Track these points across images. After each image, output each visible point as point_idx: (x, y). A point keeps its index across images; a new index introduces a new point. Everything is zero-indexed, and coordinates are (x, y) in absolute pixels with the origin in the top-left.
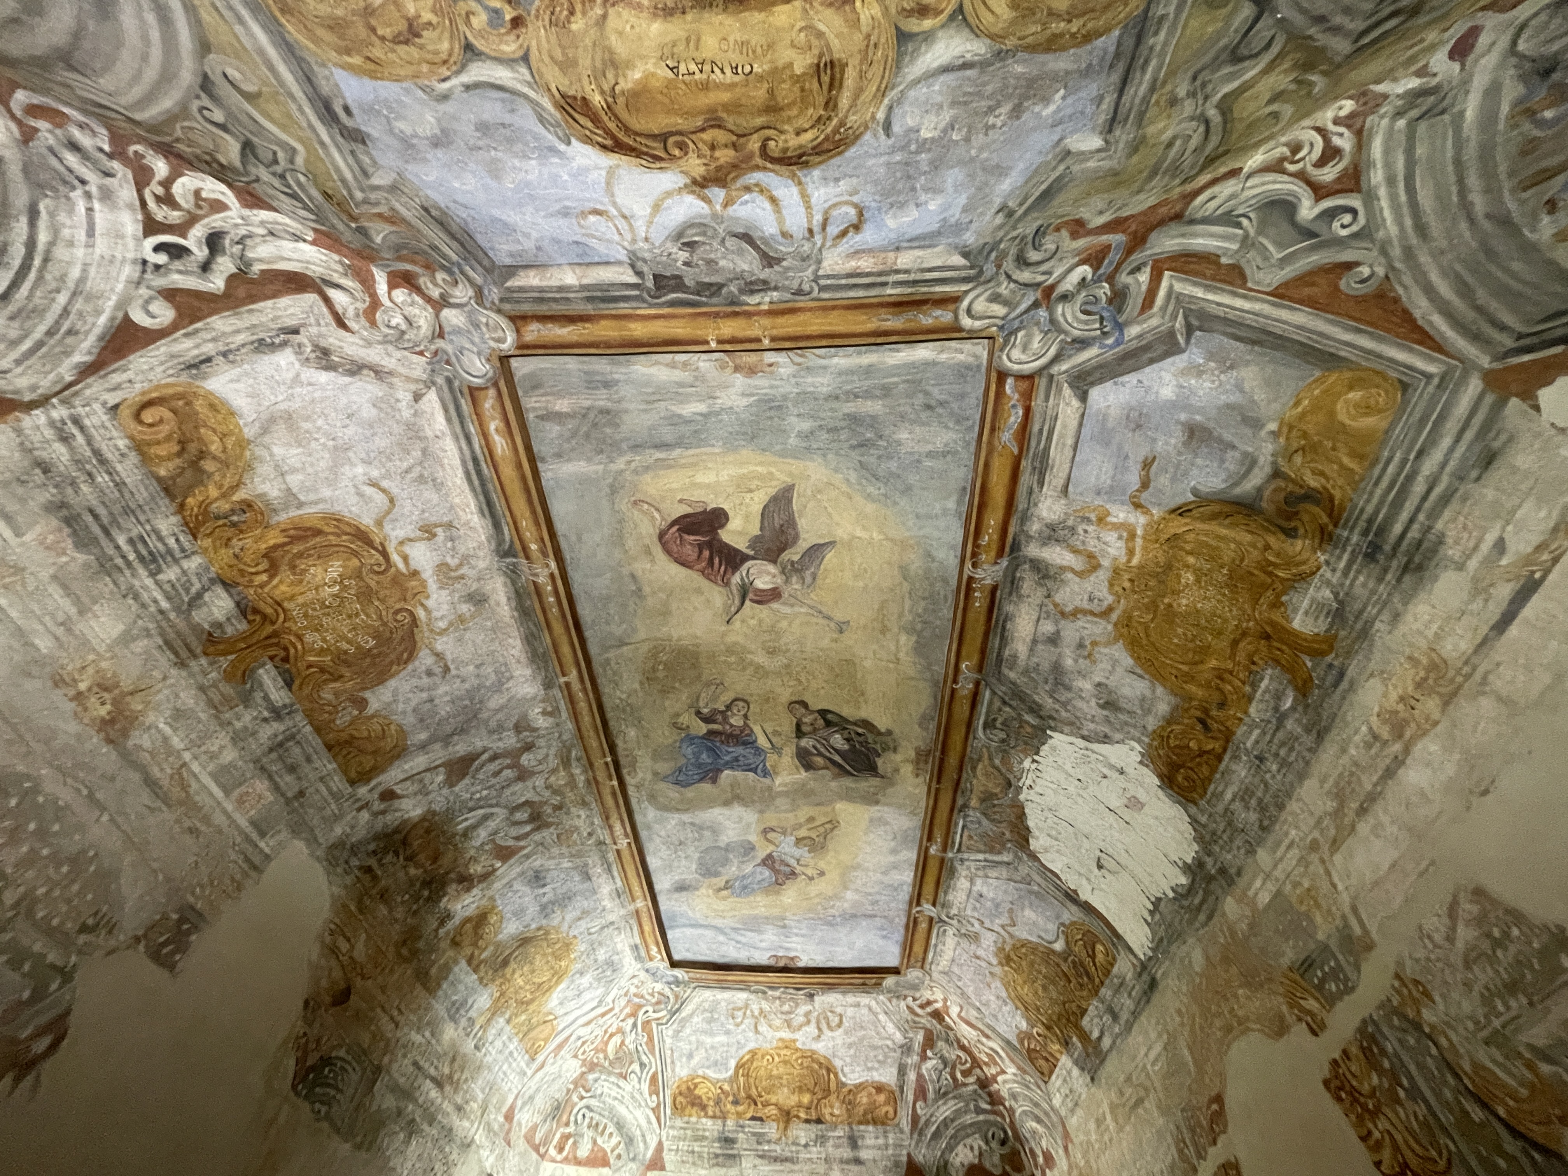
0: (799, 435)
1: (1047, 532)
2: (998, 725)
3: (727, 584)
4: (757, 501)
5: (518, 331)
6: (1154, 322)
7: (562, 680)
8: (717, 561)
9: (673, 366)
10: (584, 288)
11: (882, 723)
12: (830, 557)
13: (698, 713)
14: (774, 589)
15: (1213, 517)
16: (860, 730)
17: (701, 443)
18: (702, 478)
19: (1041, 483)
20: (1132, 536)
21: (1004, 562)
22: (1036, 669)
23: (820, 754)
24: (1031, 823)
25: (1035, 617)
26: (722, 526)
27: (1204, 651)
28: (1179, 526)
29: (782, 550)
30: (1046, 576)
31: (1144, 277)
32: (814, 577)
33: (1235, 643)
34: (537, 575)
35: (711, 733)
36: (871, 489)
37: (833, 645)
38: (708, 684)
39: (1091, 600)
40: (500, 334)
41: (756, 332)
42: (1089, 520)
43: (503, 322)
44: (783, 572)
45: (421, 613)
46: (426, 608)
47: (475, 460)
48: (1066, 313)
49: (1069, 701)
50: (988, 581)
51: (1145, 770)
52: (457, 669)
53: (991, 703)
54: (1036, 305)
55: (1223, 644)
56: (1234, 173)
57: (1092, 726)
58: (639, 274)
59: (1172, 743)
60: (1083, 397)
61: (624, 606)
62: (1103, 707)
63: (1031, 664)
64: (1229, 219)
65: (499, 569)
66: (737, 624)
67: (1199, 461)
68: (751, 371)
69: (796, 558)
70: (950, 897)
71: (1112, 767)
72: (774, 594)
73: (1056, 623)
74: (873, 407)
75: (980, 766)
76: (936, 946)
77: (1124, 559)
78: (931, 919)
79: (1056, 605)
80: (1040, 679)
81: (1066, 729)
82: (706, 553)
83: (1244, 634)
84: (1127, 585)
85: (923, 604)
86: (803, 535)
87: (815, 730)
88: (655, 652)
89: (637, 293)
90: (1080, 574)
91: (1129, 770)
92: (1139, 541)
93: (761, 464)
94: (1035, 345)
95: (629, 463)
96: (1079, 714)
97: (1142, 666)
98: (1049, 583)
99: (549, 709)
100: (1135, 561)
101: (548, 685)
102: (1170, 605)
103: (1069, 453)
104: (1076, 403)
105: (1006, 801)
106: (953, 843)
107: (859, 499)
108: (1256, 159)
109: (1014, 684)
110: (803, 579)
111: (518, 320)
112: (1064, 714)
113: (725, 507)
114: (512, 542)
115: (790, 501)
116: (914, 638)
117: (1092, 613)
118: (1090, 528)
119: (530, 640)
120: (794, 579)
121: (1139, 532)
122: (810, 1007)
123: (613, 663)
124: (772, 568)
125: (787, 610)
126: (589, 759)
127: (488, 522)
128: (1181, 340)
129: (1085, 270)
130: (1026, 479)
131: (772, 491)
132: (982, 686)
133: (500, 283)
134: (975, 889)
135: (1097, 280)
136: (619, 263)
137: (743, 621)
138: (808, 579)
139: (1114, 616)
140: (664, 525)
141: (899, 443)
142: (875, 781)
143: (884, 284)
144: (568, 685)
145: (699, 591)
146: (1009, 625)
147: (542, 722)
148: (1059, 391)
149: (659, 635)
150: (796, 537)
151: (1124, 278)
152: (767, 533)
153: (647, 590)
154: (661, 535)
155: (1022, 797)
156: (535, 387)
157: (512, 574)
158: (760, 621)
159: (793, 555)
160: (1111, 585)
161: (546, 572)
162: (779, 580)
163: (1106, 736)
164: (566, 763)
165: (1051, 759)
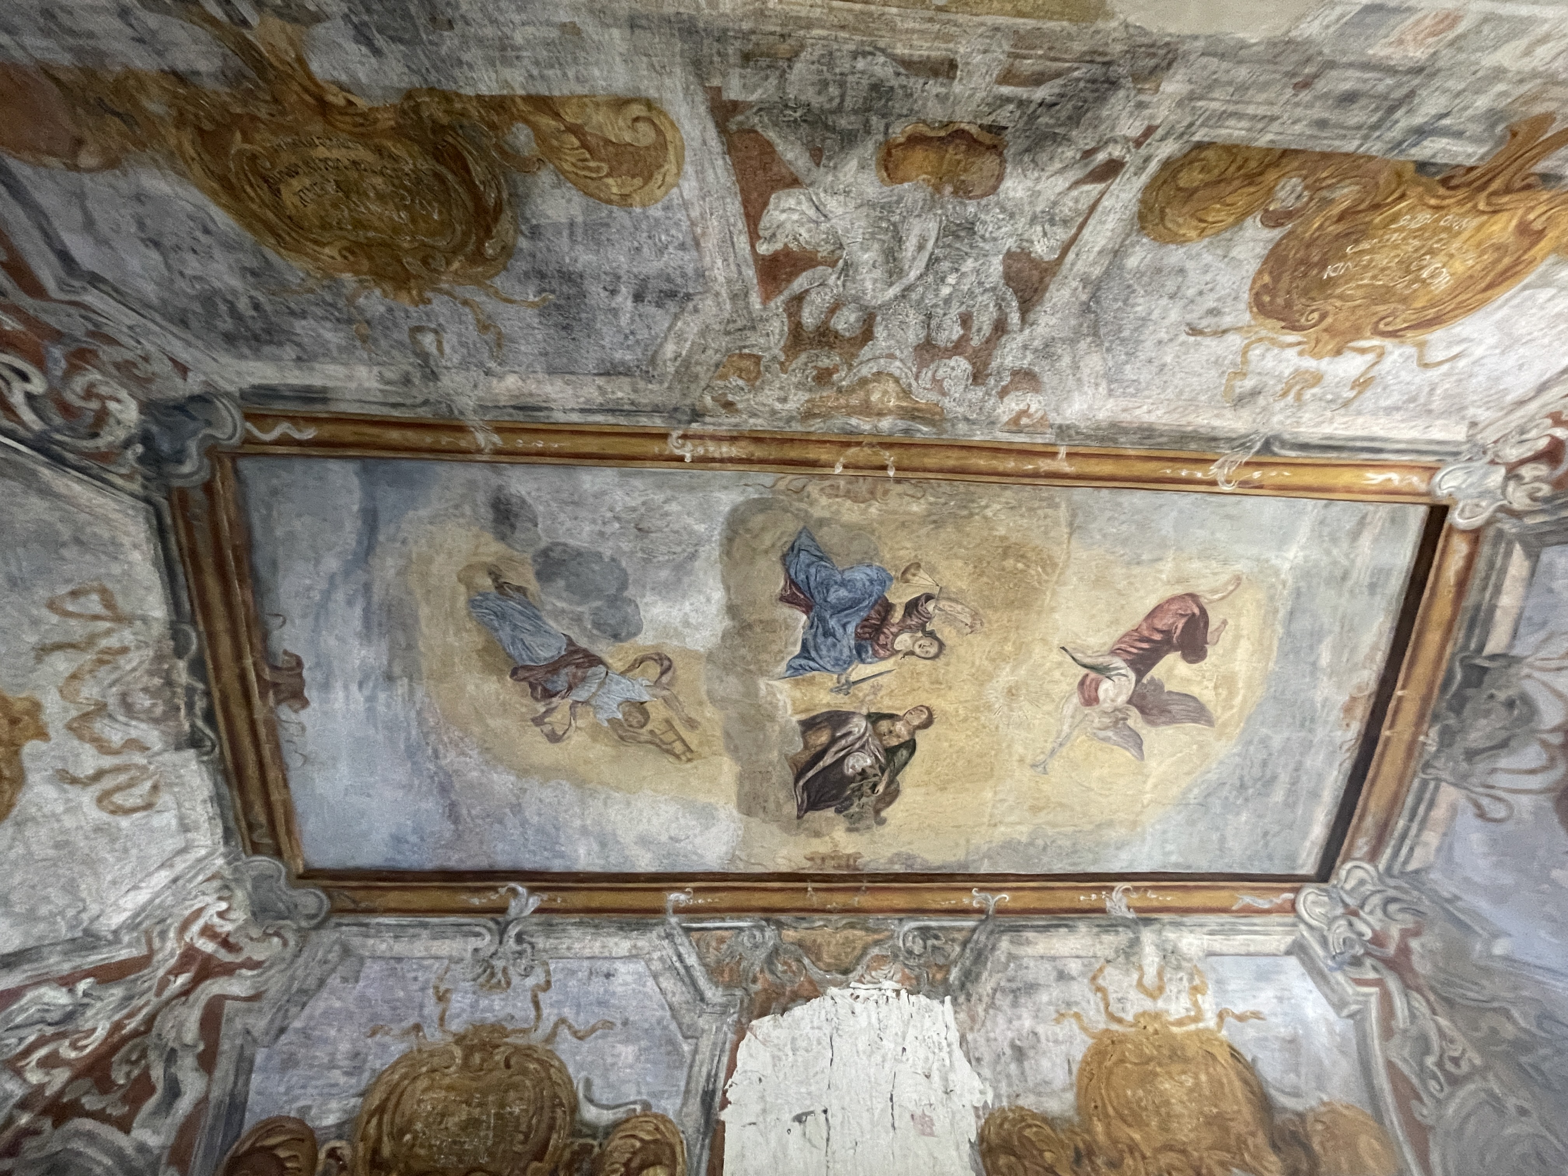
0: (1269, 737)
1: (1169, 947)
2: (930, 943)
3: (1113, 652)
4: (1205, 693)
5: (1464, 532)
6: (1350, 991)
7: (1063, 451)
8: (1145, 646)
9: (1375, 648)
10: (1492, 609)
11: (894, 813)
12: (1127, 755)
13: (929, 597)
14: (1096, 700)
15: (1246, 1082)
16: (881, 788)
17: (1284, 655)
18: (1245, 646)
19: (1212, 933)
20: (1196, 1019)
21: (1131, 915)
22: (1020, 967)
23: (834, 741)
24: (798, 1011)
25: (1081, 953)
26: (1185, 657)
27: (1140, 1123)
28: (1223, 1056)
29: (1143, 710)
30: (1127, 955)
31: (1372, 975)
32: (1106, 739)
33: (1168, 1147)
34: (1221, 467)
35: (888, 608)
36: (1196, 791)
37: (1016, 757)
38: (975, 615)
39: (1119, 1000)
40: (1467, 514)
41: (1399, 727)
42: (1191, 979)
43: (1477, 521)
44: (1116, 709)
45: (1292, 337)
46: (1291, 345)
47: (1380, 451)
48: (1341, 929)
49: (999, 1009)
50: (1108, 904)
51: (972, 1119)
52: (1182, 344)
53: (960, 930)
54: (1346, 905)
55: (1160, 1139)
56: (1434, 1012)
57: (982, 1041)
58: (1493, 657)
59: (1027, 1132)
60: (1288, 953)
61: (1125, 542)
62: (1013, 1046)
63: (1025, 961)
64: (1413, 1016)
65: (1256, 432)
66: (1056, 656)
67: (1277, 1054)
68: (1348, 710)
69: (1130, 722)
70: (575, 932)
71: (945, 1079)
72: (1091, 700)
73: (1083, 974)
74: (1278, 796)
75: (859, 933)
76: (425, 926)
77: (1171, 1019)
78: (503, 910)
79: (1101, 970)
80: (1010, 972)
81: (962, 1016)
82: (1157, 637)
83: (1184, 1152)
84: (1150, 1029)
85: (1068, 843)
86: (1153, 730)
87: (880, 736)
88: (1048, 564)
89: (1473, 646)
90: (1140, 984)
91: (956, 1102)
92: (1192, 1027)
93: (1245, 701)
94: (1318, 910)
95: (1284, 584)
96: (988, 1024)
97: (1082, 1070)
98: (1121, 959)
99: (1024, 421)
100: (1175, 1029)
101: (1063, 431)
102: (1156, 1075)
103: (1243, 950)
104: (1283, 948)
105: (816, 973)
106: (701, 920)
107: (1185, 782)
108: (1443, 1022)
109: (993, 948)
110: (1106, 728)
111: (1475, 536)
112: (980, 1009)
113: (1204, 664)
114: (1275, 454)
115: (1195, 721)
116: (1024, 839)
117: (1107, 1006)
118: (1185, 982)
119: (1147, 433)
120: (1107, 720)
121: (1201, 1025)
122: (158, 746)
123: (1049, 511)
124: (1122, 699)
125: (1068, 710)
126: (902, 445)
127: (1315, 441)
128: (1345, 1012)
129: (1369, 934)
130: (1213, 920)
131: (1210, 707)
132: (977, 916)
133: (1521, 538)
134: (618, 965)
135: (1363, 944)
136: (1511, 646)
137: (1060, 664)
138: (1102, 734)
139: (1115, 1027)
140: (1203, 601)
141: (1238, 814)
142: (791, 809)
143: (1411, 819)
144: (1054, 455)
145: (1116, 622)
146: (1063, 930)
147: (1011, 406)
148: (1288, 933)
149: (1069, 572)
150: (1152, 723)
151: (1368, 962)
152: (1165, 697)
153: (1136, 570)
154: (1193, 597)
155: (833, 990)
156: (1393, 521)
157: (1240, 443)
158: (1056, 682)
159: (1135, 720)
160: (1144, 1014)
161: (1221, 479)
162: (1107, 706)
163: (978, 1060)
164: (912, 414)
165: (914, 1010)
